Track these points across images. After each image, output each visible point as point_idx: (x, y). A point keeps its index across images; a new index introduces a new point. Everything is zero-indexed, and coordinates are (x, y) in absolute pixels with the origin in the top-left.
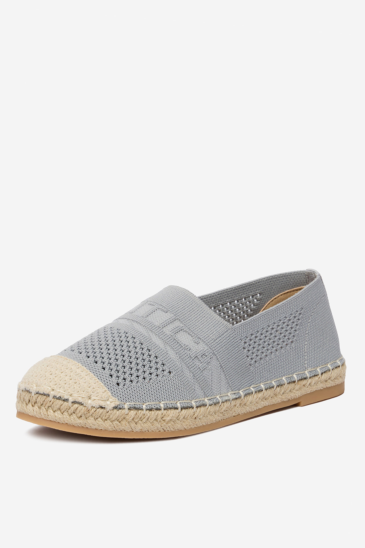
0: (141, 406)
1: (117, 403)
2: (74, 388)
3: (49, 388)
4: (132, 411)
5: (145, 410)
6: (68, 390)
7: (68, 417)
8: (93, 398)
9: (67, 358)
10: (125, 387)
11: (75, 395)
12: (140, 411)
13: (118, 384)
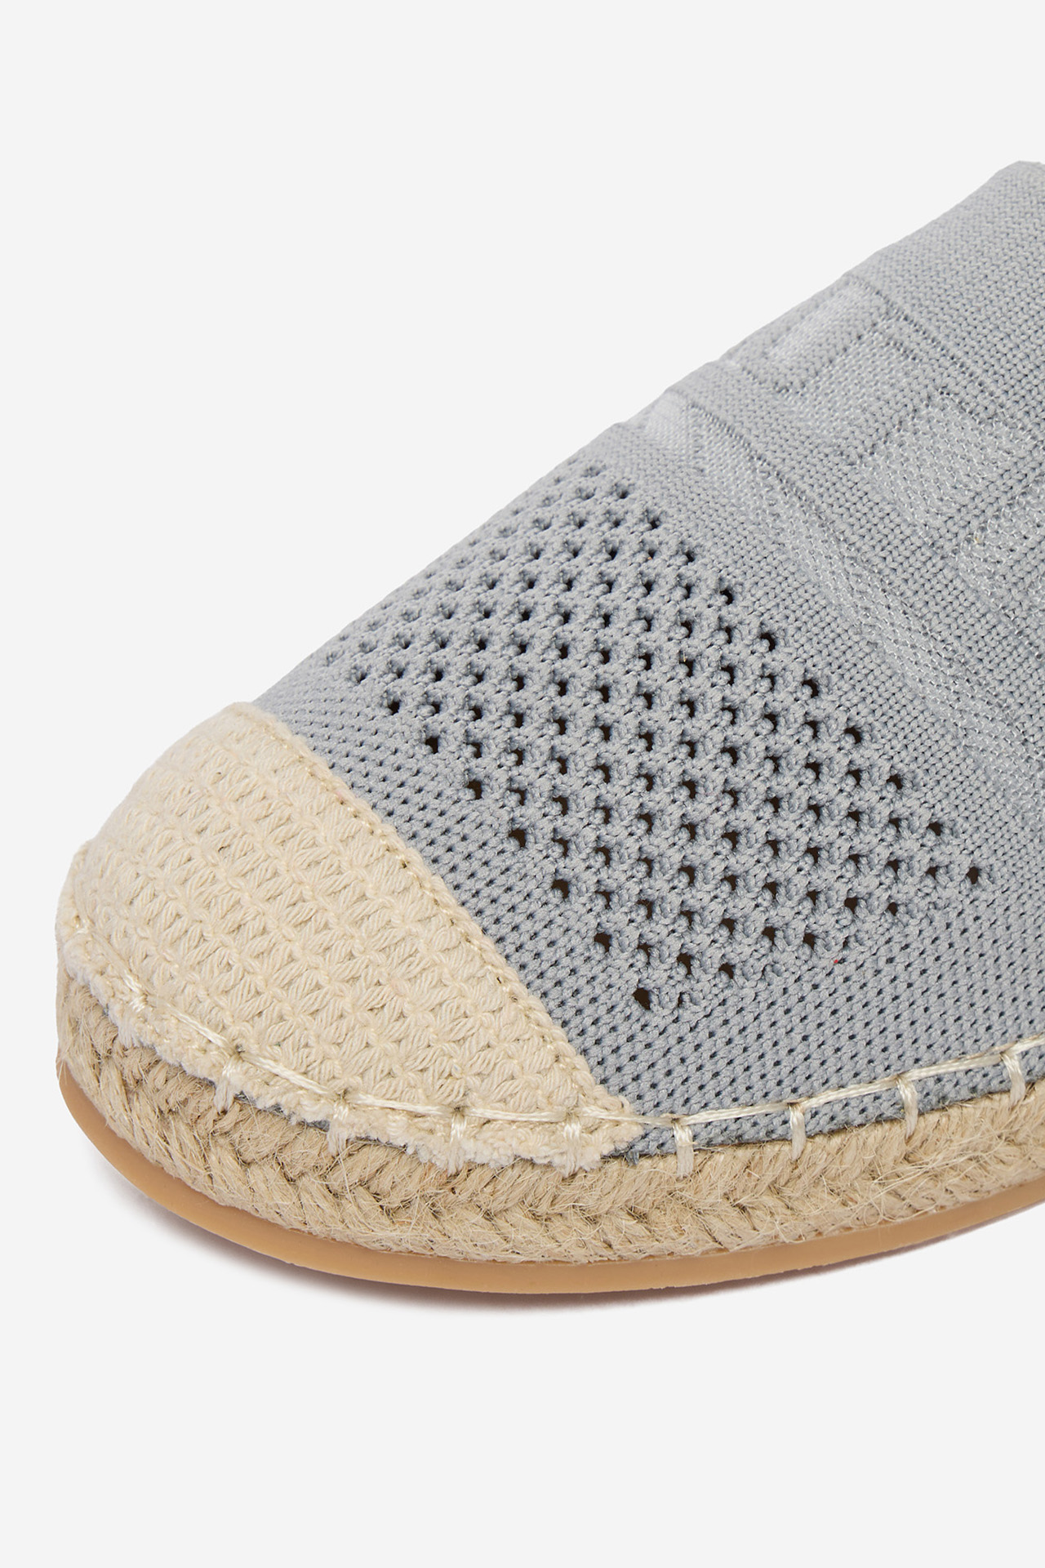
0: (777, 1122)
1: (629, 1131)
2: (368, 1045)
3: (212, 1035)
4: (721, 1158)
5: (799, 1139)
6: (328, 1063)
7: (324, 1205)
8: (480, 1112)
9: (348, 794)
10: (686, 1015)
11: (369, 1099)
12: (770, 1150)
13: (643, 997)
